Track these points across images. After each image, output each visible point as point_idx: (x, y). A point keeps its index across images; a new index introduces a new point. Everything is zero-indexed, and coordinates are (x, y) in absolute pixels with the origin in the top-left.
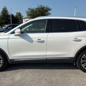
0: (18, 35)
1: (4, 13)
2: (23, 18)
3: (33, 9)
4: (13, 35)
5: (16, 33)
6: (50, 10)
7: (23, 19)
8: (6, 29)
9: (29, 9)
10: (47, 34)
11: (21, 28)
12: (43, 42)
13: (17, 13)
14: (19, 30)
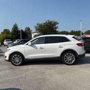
0: (30, 46)
1: (15, 29)
2: (32, 32)
3: (41, 24)
4: (27, 45)
5: (29, 45)
7: (32, 34)
8: (18, 43)
9: (37, 24)
10: (45, 44)
11: (31, 42)
12: (43, 48)
13: (26, 28)
14: (30, 43)
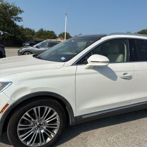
6: (21, 12)
